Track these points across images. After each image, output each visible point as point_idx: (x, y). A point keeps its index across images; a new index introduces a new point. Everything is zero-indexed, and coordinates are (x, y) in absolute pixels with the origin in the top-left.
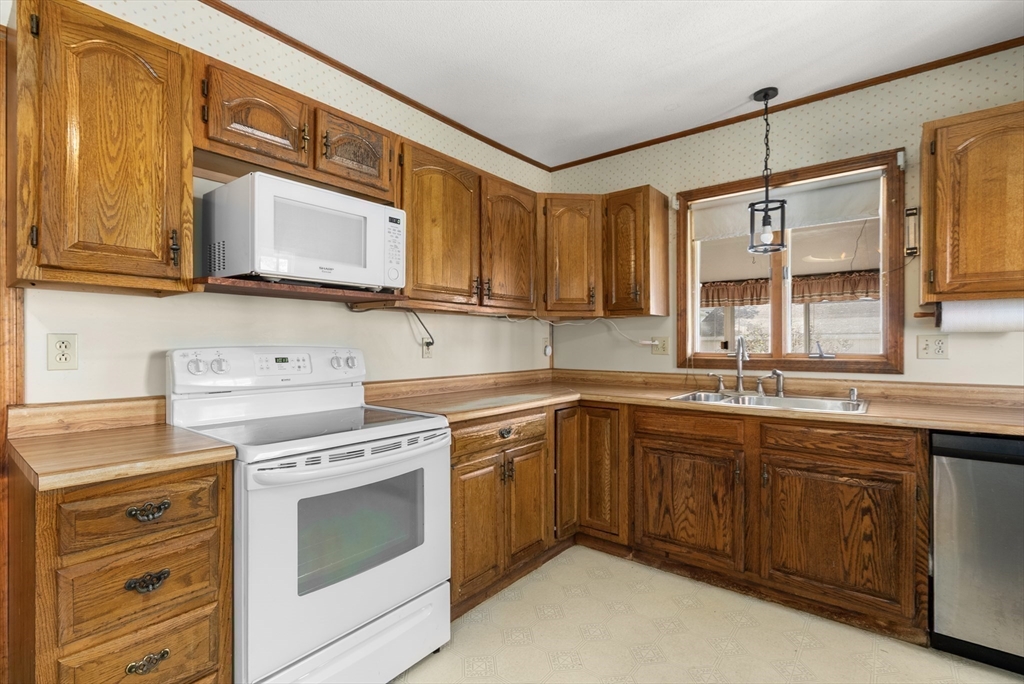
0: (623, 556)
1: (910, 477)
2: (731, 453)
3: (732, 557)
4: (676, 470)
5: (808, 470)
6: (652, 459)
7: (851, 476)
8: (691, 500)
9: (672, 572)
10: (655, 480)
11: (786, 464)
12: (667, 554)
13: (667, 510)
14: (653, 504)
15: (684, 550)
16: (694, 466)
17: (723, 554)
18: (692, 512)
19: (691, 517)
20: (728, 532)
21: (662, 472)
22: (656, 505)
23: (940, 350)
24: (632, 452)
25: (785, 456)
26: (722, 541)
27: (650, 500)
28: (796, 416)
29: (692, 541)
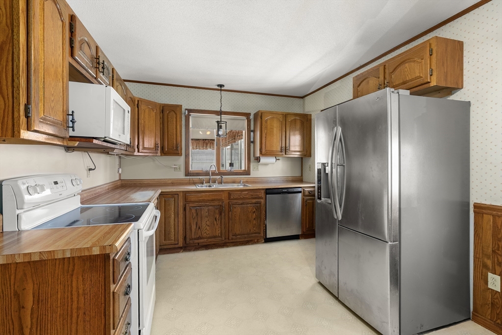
0: (178, 252)
1: (263, 201)
2: (221, 203)
3: (221, 237)
4: (202, 213)
5: (241, 204)
6: (193, 211)
7: (251, 204)
8: (208, 222)
9: (199, 250)
10: (194, 218)
11: (236, 204)
12: (198, 243)
13: (199, 228)
14: (194, 227)
15: (205, 240)
16: (209, 210)
17: (219, 237)
18: (208, 226)
19: (208, 228)
20: (220, 229)
21: (197, 214)
22: (195, 227)
23: (257, 169)
24: (185, 209)
25: (235, 201)
26: (218, 233)
27: (192, 226)
28: (239, 189)
29: (208, 236)
